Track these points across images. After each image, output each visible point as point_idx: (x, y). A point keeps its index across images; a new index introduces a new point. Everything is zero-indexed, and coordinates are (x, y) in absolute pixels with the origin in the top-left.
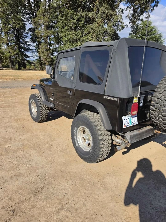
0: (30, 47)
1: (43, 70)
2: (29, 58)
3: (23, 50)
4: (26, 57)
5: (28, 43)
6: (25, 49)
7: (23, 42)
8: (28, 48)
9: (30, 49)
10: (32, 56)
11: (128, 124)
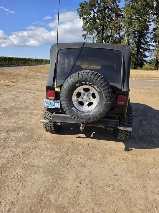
0: (150, 47)
1: (157, 70)
2: (147, 58)
3: (143, 51)
4: (144, 57)
5: (149, 43)
6: (145, 50)
7: (144, 43)
8: (148, 48)
9: (150, 49)
10: (149, 56)
11: (49, 106)
